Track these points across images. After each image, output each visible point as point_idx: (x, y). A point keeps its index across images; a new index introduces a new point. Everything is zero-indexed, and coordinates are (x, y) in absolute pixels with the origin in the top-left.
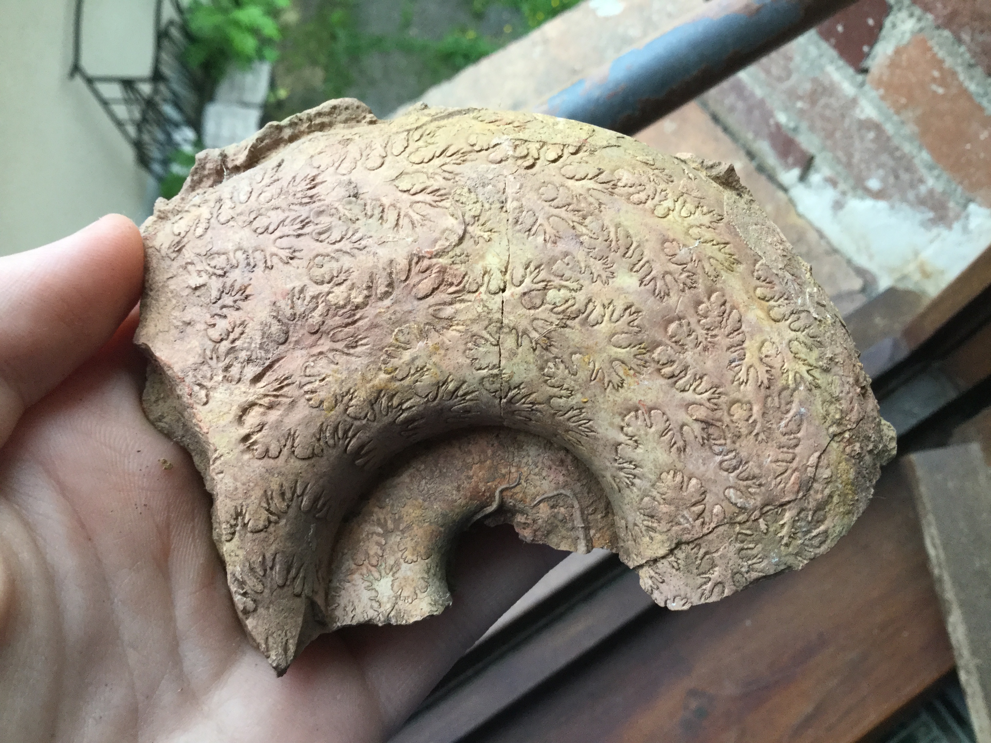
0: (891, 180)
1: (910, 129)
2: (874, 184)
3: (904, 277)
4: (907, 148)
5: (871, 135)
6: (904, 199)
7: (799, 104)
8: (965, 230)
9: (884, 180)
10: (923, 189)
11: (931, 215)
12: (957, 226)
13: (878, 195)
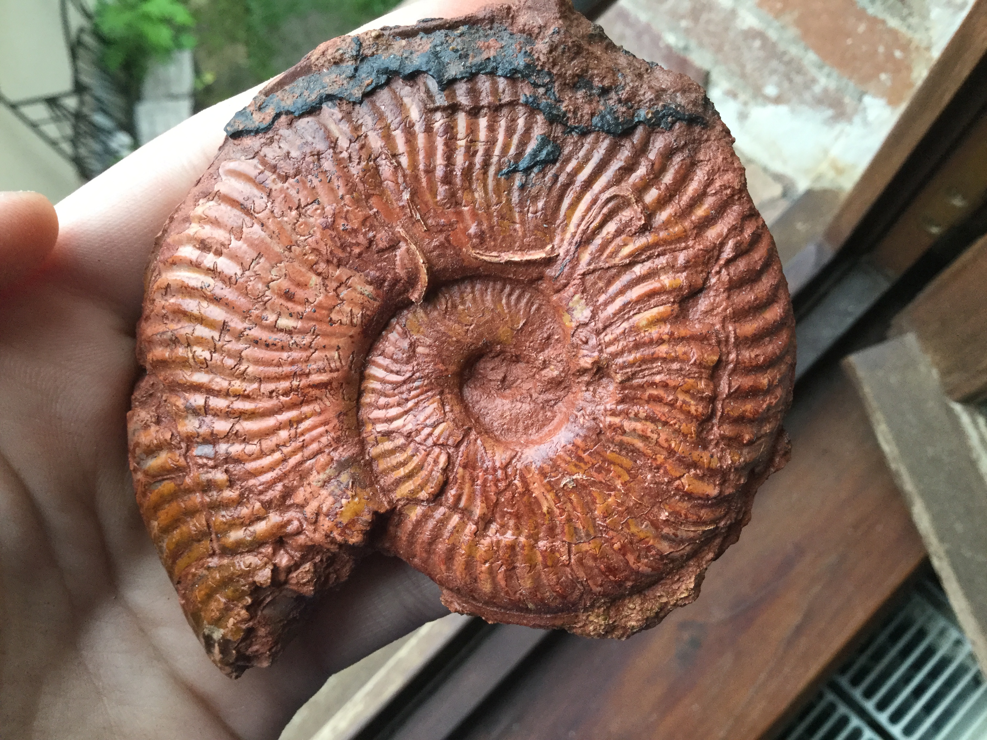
0: (786, 84)
1: (793, 32)
2: (771, 90)
3: (819, 177)
4: (794, 51)
5: (757, 43)
6: (802, 102)
7: (684, 23)
8: (866, 123)
9: (779, 85)
10: (817, 89)
11: (830, 112)
12: (857, 119)
13: (778, 100)
